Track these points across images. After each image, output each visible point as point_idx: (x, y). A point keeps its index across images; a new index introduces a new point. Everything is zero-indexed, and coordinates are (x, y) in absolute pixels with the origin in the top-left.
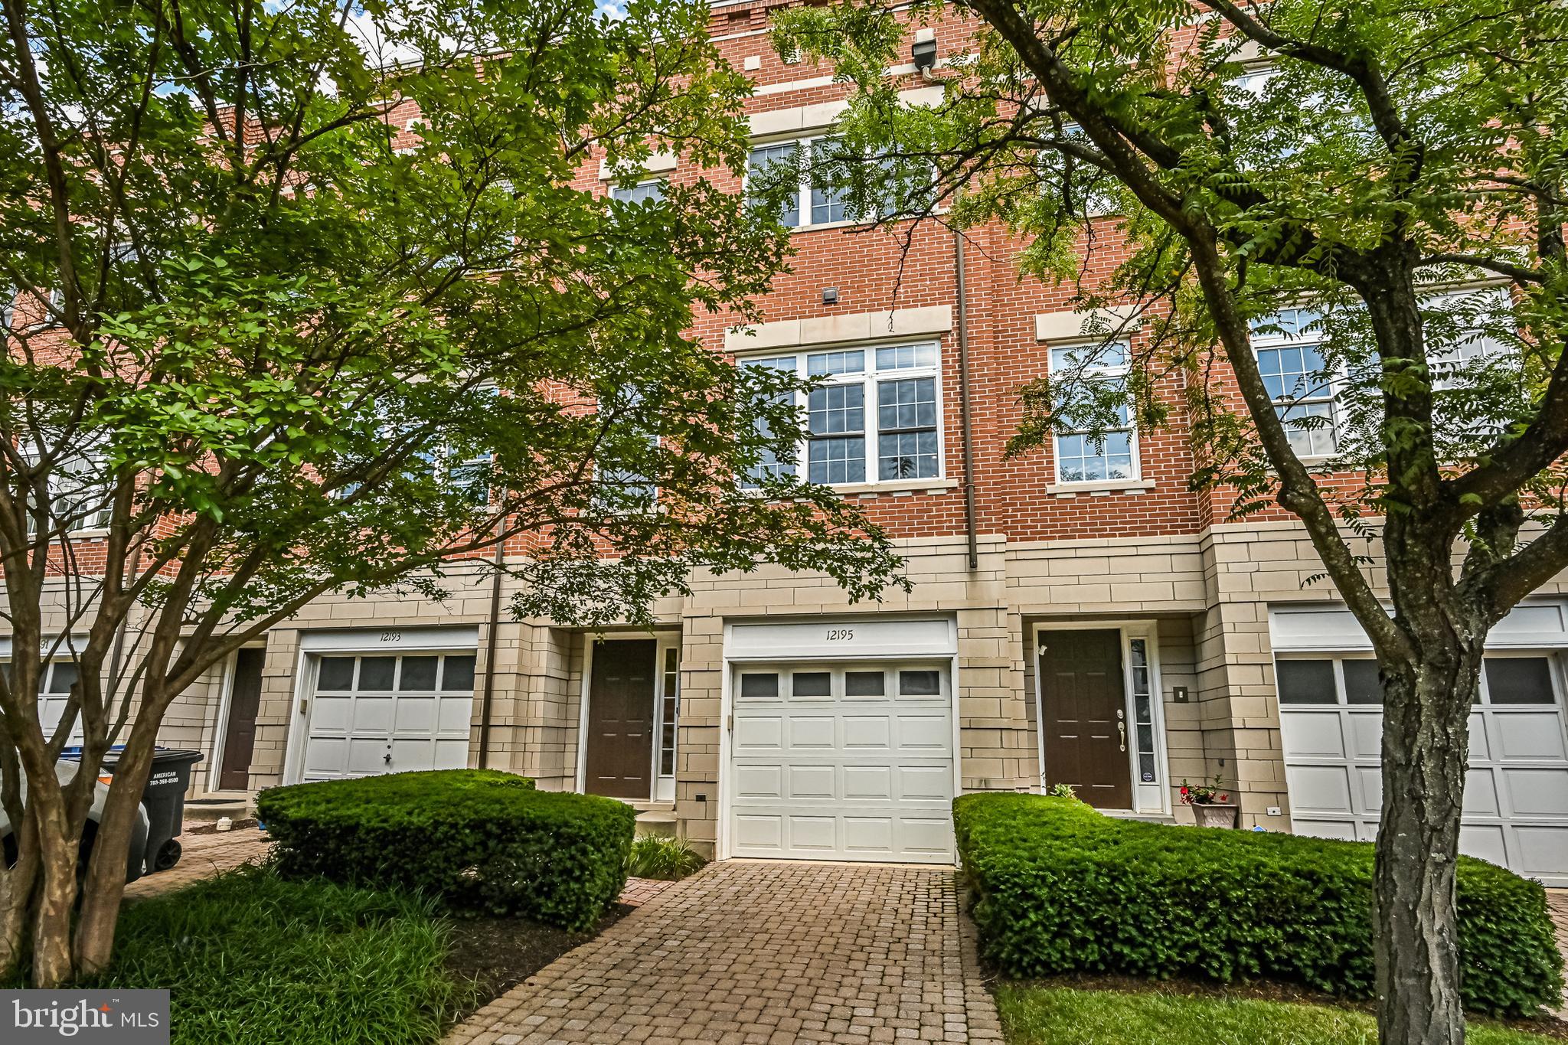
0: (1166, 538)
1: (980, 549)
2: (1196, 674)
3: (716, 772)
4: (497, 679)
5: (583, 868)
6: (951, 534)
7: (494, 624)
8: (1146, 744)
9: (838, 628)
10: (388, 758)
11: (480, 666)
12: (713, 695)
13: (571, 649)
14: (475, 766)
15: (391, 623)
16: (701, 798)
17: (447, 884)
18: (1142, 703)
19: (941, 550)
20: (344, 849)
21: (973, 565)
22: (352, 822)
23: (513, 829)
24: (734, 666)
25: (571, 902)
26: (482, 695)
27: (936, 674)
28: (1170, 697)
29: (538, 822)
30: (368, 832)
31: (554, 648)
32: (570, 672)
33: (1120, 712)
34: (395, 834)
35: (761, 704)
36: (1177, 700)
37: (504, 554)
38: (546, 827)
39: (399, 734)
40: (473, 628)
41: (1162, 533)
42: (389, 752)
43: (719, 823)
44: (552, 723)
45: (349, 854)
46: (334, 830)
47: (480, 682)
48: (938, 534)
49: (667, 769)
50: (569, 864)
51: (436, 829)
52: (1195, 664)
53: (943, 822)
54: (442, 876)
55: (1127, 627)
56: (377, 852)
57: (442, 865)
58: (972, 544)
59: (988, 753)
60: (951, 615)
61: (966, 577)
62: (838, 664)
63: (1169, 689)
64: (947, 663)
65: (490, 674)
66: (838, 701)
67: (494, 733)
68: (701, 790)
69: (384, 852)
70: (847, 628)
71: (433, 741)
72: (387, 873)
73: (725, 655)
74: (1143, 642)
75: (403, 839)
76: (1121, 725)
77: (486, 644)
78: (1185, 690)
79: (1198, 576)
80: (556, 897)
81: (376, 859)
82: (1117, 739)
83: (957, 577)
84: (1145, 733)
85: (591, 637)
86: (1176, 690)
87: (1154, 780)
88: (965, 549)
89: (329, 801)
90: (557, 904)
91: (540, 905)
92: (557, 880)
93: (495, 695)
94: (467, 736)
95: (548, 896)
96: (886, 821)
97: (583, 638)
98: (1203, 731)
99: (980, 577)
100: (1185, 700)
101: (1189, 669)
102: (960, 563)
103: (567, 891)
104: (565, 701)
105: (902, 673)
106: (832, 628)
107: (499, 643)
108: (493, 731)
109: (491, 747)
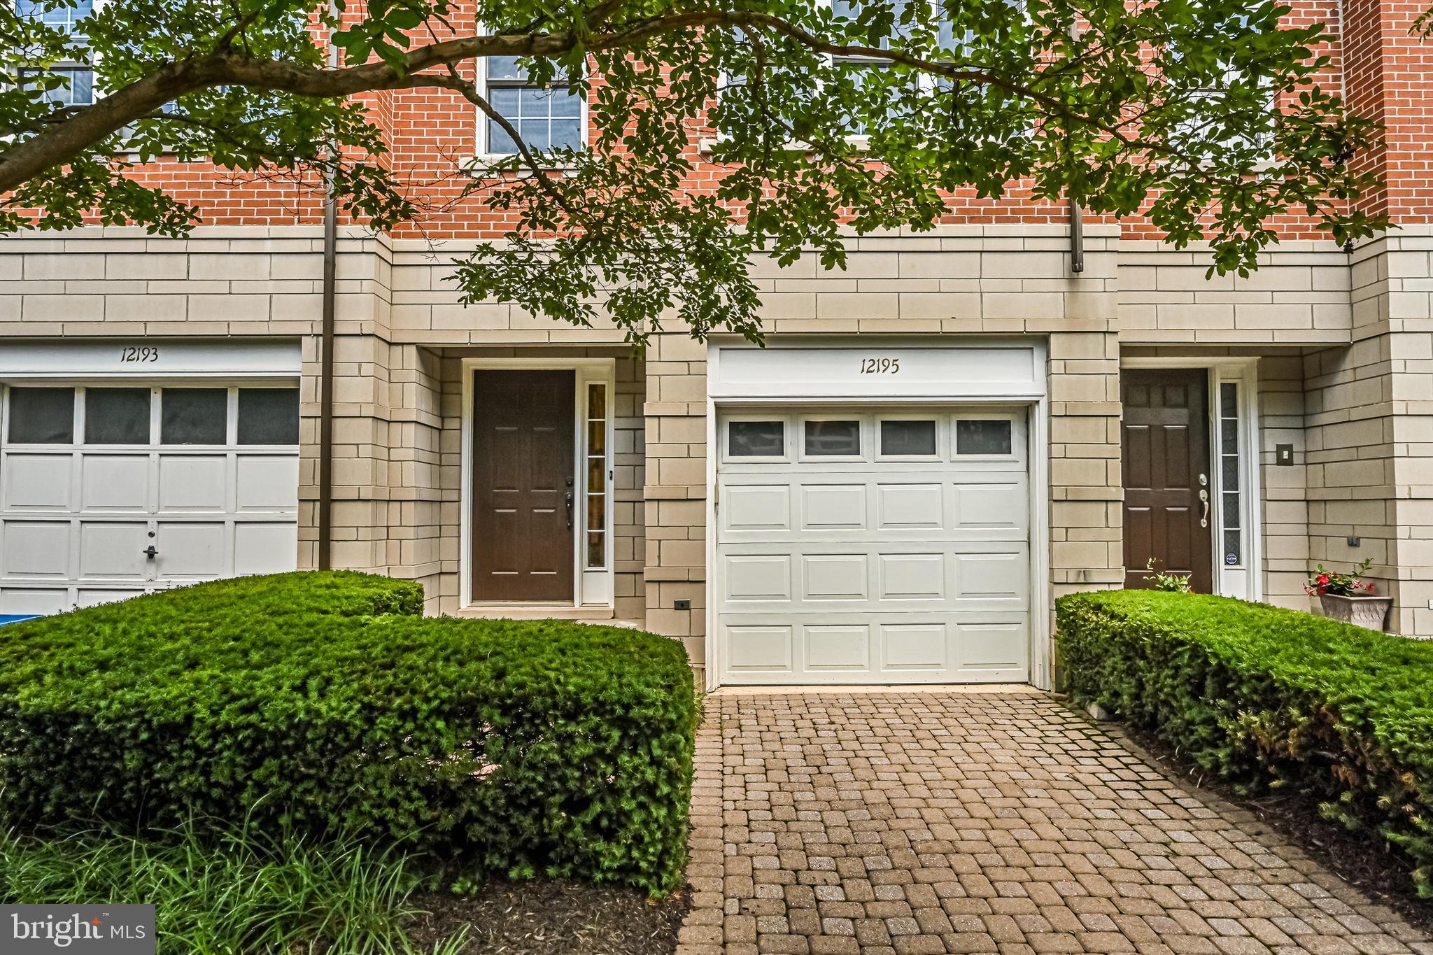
0: (1307, 244)
1: (1087, 244)
2: (1305, 428)
3: (703, 569)
4: (338, 425)
5: (672, 778)
6: (1044, 221)
7: (329, 336)
8: (1232, 518)
9: (878, 356)
10: (151, 554)
11: (309, 403)
12: (693, 453)
13: (442, 383)
14: (313, 565)
15: (139, 331)
16: (682, 606)
17: (403, 827)
18: (1231, 466)
19: (1031, 244)
20: (160, 771)
21: (1076, 266)
22: (178, 716)
23: (535, 715)
24: (721, 409)
25: (653, 842)
26: (316, 451)
27: (1006, 424)
28: (1271, 458)
29: (586, 699)
30: (215, 735)
31: (423, 381)
32: (442, 418)
33: (1202, 476)
34: (278, 736)
35: (757, 466)
36: (1281, 462)
37: (337, 222)
38: (600, 708)
39: (165, 514)
40: (293, 342)
41: (1303, 237)
42: (152, 542)
43: (707, 638)
44: (426, 495)
45: (174, 778)
46: (135, 733)
47: (309, 430)
48: (1027, 220)
49: (596, 558)
50: (650, 775)
51: (370, 721)
52: (1304, 416)
53: (1014, 628)
54: (390, 813)
55: (1219, 364)
56: (240, 777)
57: (389, 794)
58: (1074, 237)
59: (1088, 535)
60: (1043, 340)
61: (1063, 286)
62: (871, 409)
63: (1271, 447)
64: (1026, 410)
65: (328, 418)
66: (870, 462)
67: (340, 514)
68: (683, 593)
69: (258, 774)
70: (891, 356)
71: (229, 525)
72: (267, 818)
73: (710, 393)
74: (1234, 385)
75: (299, 746)
76: (1203, 494)
77: (318, 369)
78: (1289, 448)
79: (1344, 297)
80: (626, 837)
81: (240, 787)
82: (1199, 509)
83: (1052, 285)
84: (1232, 503)
85: (471, 364)
86: (1280, 449)
87: (1238, 563)
88: (1065, 245)
89: (103, 666)
90: (629, 848)
91: (598, 854)
92: (627, 805)
93: (338, 451)
94: (294, 515)
95: (610, 835)
96: (939, 628)
97: (459, 366)
98: (1308, 501)
99: (1086, 286)
100: (1289, 462)
101: (1298, 422)
102: (1056, 265)
103: (645, 823)
104: (440, 460)
105: (960, 423)
106: (868, 355)
107: (339, 369)
108: (337, 509)
109: (337, 534)
